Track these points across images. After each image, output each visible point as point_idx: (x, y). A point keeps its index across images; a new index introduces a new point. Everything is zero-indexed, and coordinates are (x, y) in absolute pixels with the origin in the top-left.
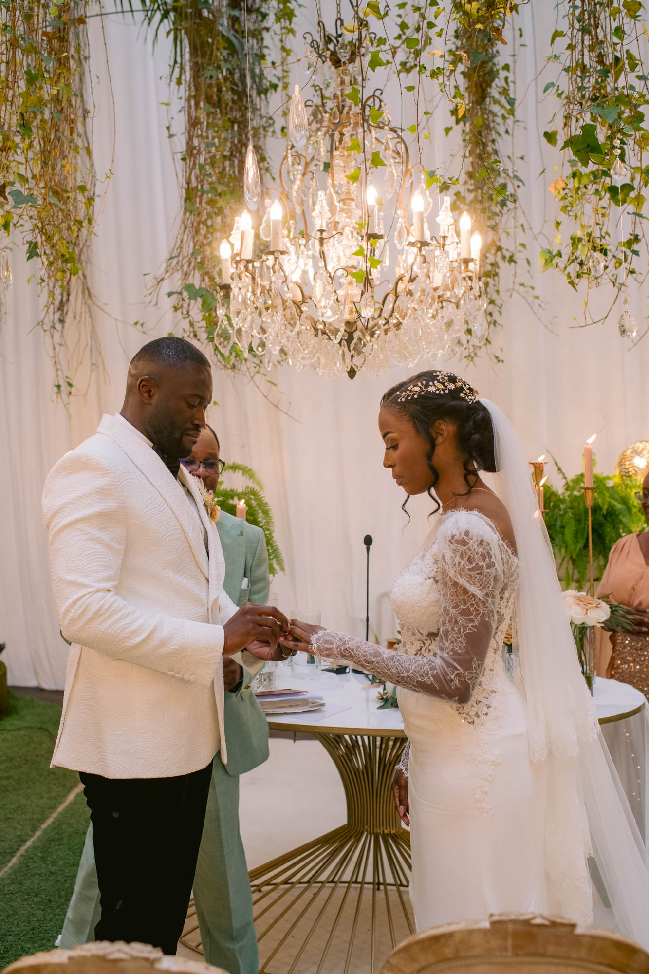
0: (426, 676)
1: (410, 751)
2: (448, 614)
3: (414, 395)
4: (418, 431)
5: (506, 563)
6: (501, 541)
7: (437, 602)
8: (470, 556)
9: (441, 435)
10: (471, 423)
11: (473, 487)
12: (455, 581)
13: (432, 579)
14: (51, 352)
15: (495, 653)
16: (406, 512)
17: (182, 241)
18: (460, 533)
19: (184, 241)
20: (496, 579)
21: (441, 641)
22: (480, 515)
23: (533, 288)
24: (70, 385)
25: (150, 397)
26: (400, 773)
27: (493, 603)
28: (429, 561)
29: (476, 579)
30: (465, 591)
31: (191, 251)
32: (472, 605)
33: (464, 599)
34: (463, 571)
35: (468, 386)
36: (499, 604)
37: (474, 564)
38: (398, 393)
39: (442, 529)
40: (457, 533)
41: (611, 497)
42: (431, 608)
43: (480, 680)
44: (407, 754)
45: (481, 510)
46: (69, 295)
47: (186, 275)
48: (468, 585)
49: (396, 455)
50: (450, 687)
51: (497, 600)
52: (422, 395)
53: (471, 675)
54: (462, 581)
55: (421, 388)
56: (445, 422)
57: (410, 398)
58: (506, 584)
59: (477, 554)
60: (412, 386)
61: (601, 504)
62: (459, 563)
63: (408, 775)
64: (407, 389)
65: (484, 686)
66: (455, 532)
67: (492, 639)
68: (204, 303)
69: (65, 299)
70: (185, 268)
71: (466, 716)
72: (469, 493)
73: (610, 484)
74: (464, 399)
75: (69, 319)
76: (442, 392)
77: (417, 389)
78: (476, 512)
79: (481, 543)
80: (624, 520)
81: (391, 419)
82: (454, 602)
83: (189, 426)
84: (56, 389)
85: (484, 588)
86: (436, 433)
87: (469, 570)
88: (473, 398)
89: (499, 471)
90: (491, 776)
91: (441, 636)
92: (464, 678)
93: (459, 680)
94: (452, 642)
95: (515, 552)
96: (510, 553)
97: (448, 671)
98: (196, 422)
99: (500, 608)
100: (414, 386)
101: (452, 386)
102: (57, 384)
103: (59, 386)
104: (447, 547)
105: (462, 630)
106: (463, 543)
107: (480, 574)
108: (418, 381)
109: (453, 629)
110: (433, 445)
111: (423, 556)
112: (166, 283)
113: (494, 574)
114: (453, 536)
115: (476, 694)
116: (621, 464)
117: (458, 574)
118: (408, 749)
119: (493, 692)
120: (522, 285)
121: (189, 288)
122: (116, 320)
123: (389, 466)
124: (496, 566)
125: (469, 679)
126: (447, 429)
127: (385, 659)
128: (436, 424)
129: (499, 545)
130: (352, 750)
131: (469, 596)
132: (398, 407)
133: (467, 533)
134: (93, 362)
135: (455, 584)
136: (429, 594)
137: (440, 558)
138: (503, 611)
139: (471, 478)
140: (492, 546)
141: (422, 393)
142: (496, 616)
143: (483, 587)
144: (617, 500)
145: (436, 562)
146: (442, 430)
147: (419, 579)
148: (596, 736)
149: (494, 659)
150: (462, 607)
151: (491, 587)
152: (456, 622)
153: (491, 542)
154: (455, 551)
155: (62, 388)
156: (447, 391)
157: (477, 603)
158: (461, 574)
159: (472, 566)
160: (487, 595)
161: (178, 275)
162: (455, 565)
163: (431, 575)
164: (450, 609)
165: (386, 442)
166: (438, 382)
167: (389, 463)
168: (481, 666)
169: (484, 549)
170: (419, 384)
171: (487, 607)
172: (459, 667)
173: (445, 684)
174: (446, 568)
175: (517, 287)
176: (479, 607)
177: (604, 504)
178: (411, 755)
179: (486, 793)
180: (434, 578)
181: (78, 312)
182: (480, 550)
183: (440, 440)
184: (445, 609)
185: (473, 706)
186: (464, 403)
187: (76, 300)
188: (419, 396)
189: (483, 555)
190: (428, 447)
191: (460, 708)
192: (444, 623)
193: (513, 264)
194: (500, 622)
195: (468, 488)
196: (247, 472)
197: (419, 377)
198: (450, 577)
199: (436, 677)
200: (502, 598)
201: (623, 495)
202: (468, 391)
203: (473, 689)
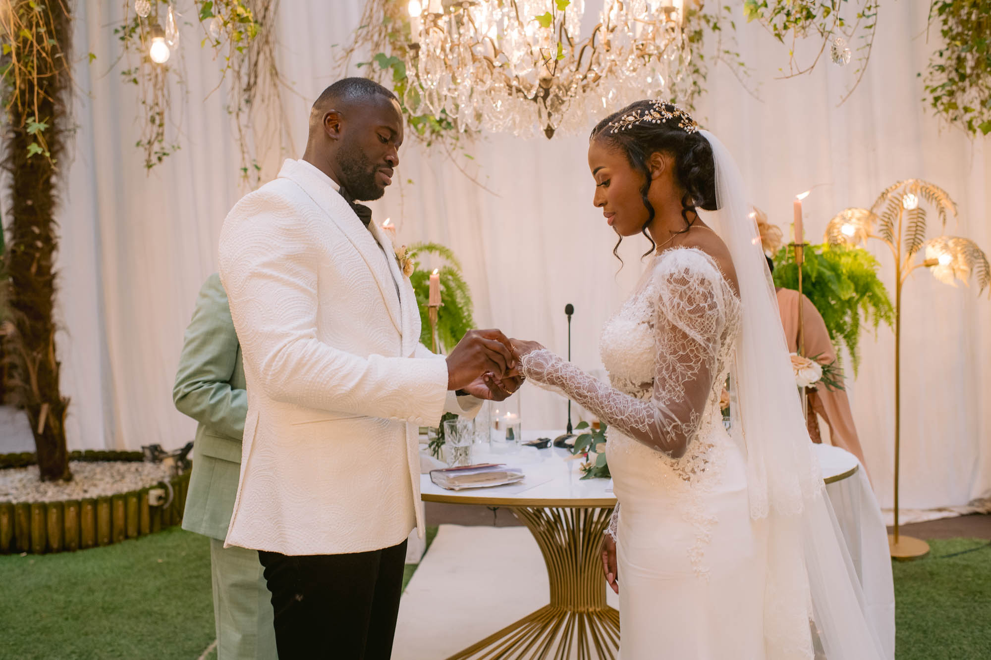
0: (642, 423)
1: (619, 514)
2: (665, 361)
3: (628, 125)
4: (632, 165)
5: (729, 304)
6: (723, 281)
7: (652, 349)
8: (690, 297)
9: (658, 168)
10: (691, 154)
11: (691, 225)
12: (673, 325)
13: (646, 324)
14: (237, 136)
15: (713, 404)
16: (618, 257)
17: (371, 10)
18: (679, 272)
19: (374, 10)
20: (718, 322)
21: (657, 390)
22: (701, 252)
23: (738, 55)
24: (258, 168)
25: (337, 131)
26: (609, 538)
27: (714, 349)
28: (642, 304)
29: (697, 323)
30: (685, 336)
31: (381, 20)
32: (692, 351)
33: (683, 345)
34: (683, 313)
35: (686, 116)
36: (720, 351)
37: (695, 305)
38: (610, 124)
39: (659, 268)
40: (676, 272)
41: (820, 264)
42: (645, 356)
43: (696, 433)
44: (615, 518)
45: (701, 247)
46: (256, 77)
47: (377, 45)
48: (688, 328)
49: (607, 192)
50: (666, 440)
51: (718, 346)
52: (637, 125)
53: (689, 428)
54: (681, 325)
55: (636, 118)
56: (662, 154)
57: (623, 129)
58: (727, 328)
59: (698, 293)
60: (625, 116)
61: (810, 273)
62: (679, 304)
63: (617, 539)
64: (620, 120)
65: (701, 440)
66: (673, 270)
67: (711, 390)
68: (396, 73)
69: (252, 80)
70: (376, 38)
71: (681, 473)
72: (687, 230)
73: (818, 252)
74: (682, 129)
75: (257, 101)
76: (659, 122)
77: (631, 118)
78: (696, 250)
79: (702, 282)
80: (833, 287)
81: (603, 153)
82: (672, 348)
83: (381, 161)
84: (243, 173)
85: (706, 332)
86: (653, 166)
87: (689, 311)
88: (692, 128)
89: (720, 208)
90: (707, 536)
91: (658, 386)
92: (682, 430)
93: (676, 433)
94: (670, 391)
95: (737, 293)
96: (732, 294)
97: (665, 422)
98: (389, 158)
99: (721, 356)
100: (628, 116)
101: (669, 115)
102: (243, 167)
103: (245, 170)
104: (665, 287)
105: (680, 378)
106: (683, 282)
107: (702, 317)
108: (632, 111)
109: (670, 377)
110: (649, 179)
111: (636, 299)
112: (355, 54)
113: (716, 317)
114: (671, 275)
115: (692, 448)
116: (829, 232)
117: (677, 317)
118: (617, 512)
119: (711, 446)
120: (727, 52)
121: (380, 57)
122: (305, 99)
123: (600, 205)
124: (718, 307)
125: (686, 433)
126: (664, 161)
127: (599, 396)
128: (653, 156)
129: (721, 285)
130: (554, 525)
131: (689, 341)
132: (610, 139)
133: (687, 271)
134: (283, 145)
135: (674, 328)
136: (643, 339)
137: (655, 299)
138: (724, 359)
139: (689, 214)
140: (713, 285)
141: (637, 123)
142: (717, 364)
143: (704, 330)
144: (825, 267)
145: (651, 304)
146: (659, 163)
147: (631, 324)
148: (820, 493)
149: (711, 412)
150: (681, 353)
151: (713, 331)
152: (674, 370)
153: (712, 281)
154: (673, 292)
155: (249, 172)
156: (664, 121)
157: (697, 349)
158: (680, 317)
159: (692, 308)
160: (708, 340)
161: (369, 46)
162: (674, 307)
163: (645, 320)
164: (668, 356)
165: (597, 179)
166: (655, 110)
167: (600, 201)
168: (698, 418)
169: (705, 288)
170: (634, 113)
171: (708, 353)
172: (677, 419)
173: (661, 436)
174: (664, 310)
175: (722, 54)
176: (699, 353)
177: (812, 271)
178: (620, 518)
179: (702, 555)
180: (649, 323)
181: (267, 95)
182: (701, 290)
183: (657, 173)
184: (662, 356)
185: (688, 461)
186: (683, 133)
187: (264, 82)
188: (634, 126)
189: (704, 295)
190: (644, 181)
191: (674, 464)
192: (660, 372)
193: (717, 31)
194: (719, 371)
195: (686, 226)
196: (444, 252)
197: (633, 107)
198: (668, 321)
199: (652, 426)
200: (723, 344)
201: (833, 262)
202: (687, 121)
203: (689, 443)
